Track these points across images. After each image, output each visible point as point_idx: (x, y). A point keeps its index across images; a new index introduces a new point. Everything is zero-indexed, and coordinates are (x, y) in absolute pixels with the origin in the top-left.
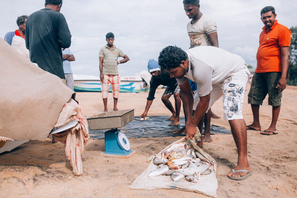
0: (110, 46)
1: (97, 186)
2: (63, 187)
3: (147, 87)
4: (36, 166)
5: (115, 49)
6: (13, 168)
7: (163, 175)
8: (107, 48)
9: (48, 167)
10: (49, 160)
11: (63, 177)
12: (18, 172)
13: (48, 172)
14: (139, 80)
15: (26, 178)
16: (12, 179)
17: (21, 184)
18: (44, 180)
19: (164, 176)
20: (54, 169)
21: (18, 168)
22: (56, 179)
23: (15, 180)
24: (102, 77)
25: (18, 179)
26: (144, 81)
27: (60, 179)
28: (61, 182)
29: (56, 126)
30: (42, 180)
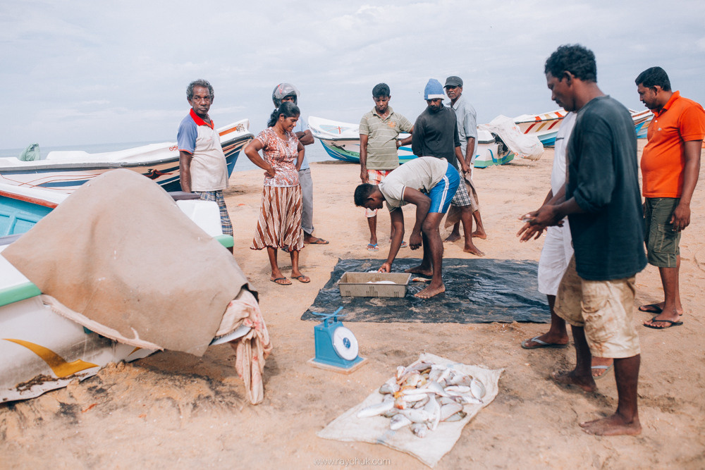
0: (382, 111)
1: (275, 426)
2: (227, 424)
3: (506, 154)
4: (204, 379)
5: (392, 117)
6: (172, 380)
7: (382, 415)
8: (375, 115)
9: (220, 382)
10: (228, 366)
11: (234, 405)
12: (177, 388)
13: (217, 393)
14: (488, 140)
15: (184, 401)
16: (165, 400)
17: (175, 411)
18: (207, 408)
19: (383, 418)
20: (228, 387)
21: (179, 380)
22: (224, 407)
23: (170, 403)
24: (365, 175)
25: (173, 402)
26: (498, 140)
27: (228, 408)
28: (229, 412)
29: (219, 333)
30: (204, 407)
